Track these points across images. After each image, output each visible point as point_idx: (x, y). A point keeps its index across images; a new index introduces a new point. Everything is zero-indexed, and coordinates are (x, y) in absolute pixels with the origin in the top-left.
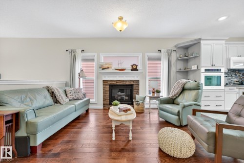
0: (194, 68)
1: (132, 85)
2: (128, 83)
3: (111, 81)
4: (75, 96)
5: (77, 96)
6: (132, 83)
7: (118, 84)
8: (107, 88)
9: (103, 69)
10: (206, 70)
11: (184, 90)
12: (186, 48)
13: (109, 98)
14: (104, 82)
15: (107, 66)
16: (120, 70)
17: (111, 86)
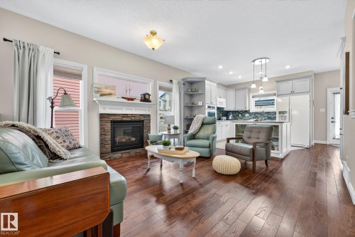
0: (200, 103)
1: (142, 121)
2: (137, 119)
3: (114, 115)
4: (70, 143)
5: (73, 143)
6: (142, 118)
7: (124, 119)
8: (108, 126)
9: (102, 95)
10: (209, 107)
11: (203, 124)
12: (191, 83)
13: (110, 142)
14: (102, 116)
15: (108, 91)
16: (129, 99)
17: (113, 122)
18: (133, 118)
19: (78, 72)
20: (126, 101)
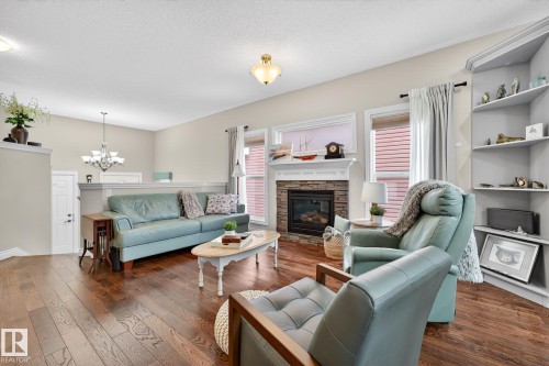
0: (532, 133)
1: (331, 193)
2: (322, 188)
3: (290, 182)
4: (217, 208)
5: (220, 208)
6: (330, 187)
7: (303, 188)
9: (275, 158)
11: (422, 212)
14: (279, 183)
15: (280, 152)
16: (304, 158)
17: (291, 192)
18: (315, 188)
19: (259, 139)
20: (300, 161)
